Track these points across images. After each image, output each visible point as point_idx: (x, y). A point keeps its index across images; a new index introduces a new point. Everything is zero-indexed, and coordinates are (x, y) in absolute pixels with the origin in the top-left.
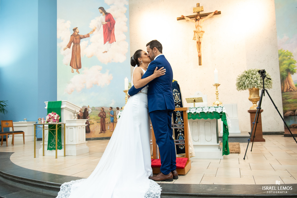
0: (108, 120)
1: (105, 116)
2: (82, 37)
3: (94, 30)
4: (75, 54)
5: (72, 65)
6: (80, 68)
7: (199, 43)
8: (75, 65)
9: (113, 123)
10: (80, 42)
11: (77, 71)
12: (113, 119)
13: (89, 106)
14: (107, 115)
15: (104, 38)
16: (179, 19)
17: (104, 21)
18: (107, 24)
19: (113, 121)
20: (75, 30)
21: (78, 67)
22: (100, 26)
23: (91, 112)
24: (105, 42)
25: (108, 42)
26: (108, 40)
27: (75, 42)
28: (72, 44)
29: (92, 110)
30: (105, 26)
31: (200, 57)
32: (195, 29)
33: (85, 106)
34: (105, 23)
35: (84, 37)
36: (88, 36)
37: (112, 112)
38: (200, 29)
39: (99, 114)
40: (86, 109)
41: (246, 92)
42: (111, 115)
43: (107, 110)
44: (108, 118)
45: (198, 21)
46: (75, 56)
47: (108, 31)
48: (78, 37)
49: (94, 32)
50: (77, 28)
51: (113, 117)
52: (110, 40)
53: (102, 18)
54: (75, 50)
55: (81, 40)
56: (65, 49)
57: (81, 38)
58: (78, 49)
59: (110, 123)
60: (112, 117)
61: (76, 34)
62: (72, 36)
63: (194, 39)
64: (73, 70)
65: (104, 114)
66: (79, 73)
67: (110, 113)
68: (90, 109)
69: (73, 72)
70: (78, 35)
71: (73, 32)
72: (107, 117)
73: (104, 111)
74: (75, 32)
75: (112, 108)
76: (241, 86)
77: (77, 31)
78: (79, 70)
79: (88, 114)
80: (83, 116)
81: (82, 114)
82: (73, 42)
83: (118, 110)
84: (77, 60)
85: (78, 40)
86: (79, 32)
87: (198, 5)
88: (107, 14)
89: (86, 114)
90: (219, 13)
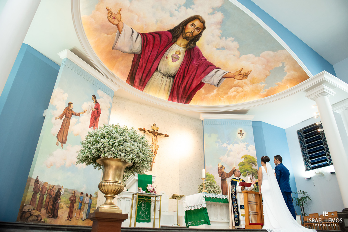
0: (76, 206)
1: (75, 201)
2: (74, 113)
3: (84, 112)
4: (64, 128)
5: (58, 138)
6: (65, 143)
8: (61, 138)
9: (80, 210)
10: (71, 117)
11: (62, 145)
12: (81, 205)
13: (63, 186)
14: (77, 200)
15: (90, 122)
16: (141, 130)
17: (94, 108)
18: (95, 111)
19: (81, 208)
20: (70, 104)
21: (64, 141)
22: (89, 110)
23: (64, 194)
24: (90, 127)
25: (92, 127)
26: (93, 125)
27: (67, 116)
28: (64, 116)
29: (65, 192)
30: (93, 112)
33: (60, 185)
34: (94, 110)
35: (75, 114)
36: (79, 115)
37: (82, 197)
39: (70, 198)
40: (59, 190)
42: (80, 201)
43: (78, 194)
44: (77, 204)
45: (156, 136)
46: (63, 129)
47: (95, 118)
48: (71, 112)
49: (84, 114)
50: (72, 103)
51: (82, 203)
52: (94, 126)
53: (93, 104)
54: (65, 123)
55: (73, 116)
56: (56, 118)
57: (73, 115)
58: (67, 124)
59: (77, 210)
60: (80, 203)
61: (70, 108)
62: (66, 109)
64: (58, 143)
65: (75, 199)
66: (63, 148)
67: (80, 198)
68: (63, 190)
69: (58, 145)
70: (72, 110)
71: (68, 105)
72: (76, 202)
73: (76, 195)
74: (69, 106)
75: (82, 193)
77: (71, 106)
78: (63, 144)
79: (60, 196)
80: (55, 197)
81: (54, 194)
82: (65, 115)
83: (87, 197)
84: (64, 134)
85: (70, 115)
86: (73, 108)
87: (154, 125)
88: (97, 103)
89: (58, 195)
90: (168, 136)
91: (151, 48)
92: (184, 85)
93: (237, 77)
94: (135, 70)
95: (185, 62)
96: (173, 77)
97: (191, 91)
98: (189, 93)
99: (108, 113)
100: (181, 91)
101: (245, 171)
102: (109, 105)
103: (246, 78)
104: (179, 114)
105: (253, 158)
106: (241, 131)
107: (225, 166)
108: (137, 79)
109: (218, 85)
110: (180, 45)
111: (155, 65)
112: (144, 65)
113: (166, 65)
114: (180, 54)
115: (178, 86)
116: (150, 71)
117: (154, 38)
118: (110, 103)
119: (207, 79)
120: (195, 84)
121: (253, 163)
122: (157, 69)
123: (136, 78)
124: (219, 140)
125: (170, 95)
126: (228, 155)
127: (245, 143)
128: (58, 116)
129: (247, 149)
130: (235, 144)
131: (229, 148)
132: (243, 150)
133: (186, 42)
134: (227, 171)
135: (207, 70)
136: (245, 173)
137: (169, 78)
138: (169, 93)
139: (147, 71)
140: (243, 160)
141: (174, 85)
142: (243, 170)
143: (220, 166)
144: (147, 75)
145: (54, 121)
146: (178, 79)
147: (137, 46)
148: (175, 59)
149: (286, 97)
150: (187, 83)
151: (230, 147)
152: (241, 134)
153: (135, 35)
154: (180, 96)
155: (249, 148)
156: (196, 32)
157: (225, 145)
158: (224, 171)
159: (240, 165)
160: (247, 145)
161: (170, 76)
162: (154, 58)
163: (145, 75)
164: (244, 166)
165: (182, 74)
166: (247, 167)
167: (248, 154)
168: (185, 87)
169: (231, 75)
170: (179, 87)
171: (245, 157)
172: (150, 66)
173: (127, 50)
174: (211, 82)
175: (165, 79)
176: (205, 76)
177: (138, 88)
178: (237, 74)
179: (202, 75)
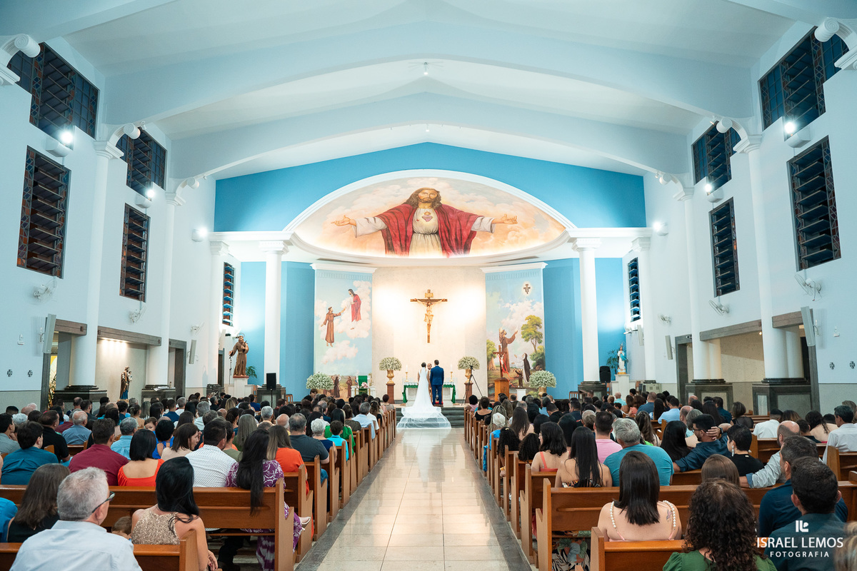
2: (335, 315)
4: (330, 331)
5: (327, 340)
7: (429, 325)
8: (329, 340)
13: (339, 375)
14: (353, 383)
15: (352, 317)
16: (413, 300)
17: (352, 302)
18: (354, 304)
20: (329, 309)
21: (332, 341)
22: (349, 305)
23: (341, 380)
24: (353, 320)
25: (355, 320)
26: (355, 318)
27: (330, 320)
28: (328, 321)
29: (342, 378)
30: (353, 306)
31: (429, 337)
32: (426, 313)
33: (336, 375)
35: (337, 315)
36: (340, 314)
38: (431, 314)
40: (337, 378)
41: (464, 371)
43: (353, 378)
45: (429, 306)
47: (356, 311)
48: (332, 315)
49: (345, 311)
50: (332, 307)
52: (357, 318)
53: (351, 298)
54: (330, 327)
55: (335, 318)
56: (322, 326)
58: (332, 326)
61: (331, 312)
62: (327, 315)
63: (425, 320)
64: (327, 344)
65: (349, 381)
66: (332, 346)
68: (340, 378)
69: (328, 346)
73: (351, 379)
74: (329, 311)
75: (357, 376)
76: (461, 367)
77: (331, 310)
78: (332, 344)
82: (328, 319)
84: (331, 336)
85: (332, 318)
86: (333, 311)
87: (429, 291)
88: (355, 295)
89: (336, 382)
90: (446, 300)
91: (395, 220)
92: (453, 237)
93: (506, 222)
94: (390, 241)
95: (441, 219)
96: (437, 233)
97: (464, 241)
98: (463, 244)
99: (369, 300)
100: (454, 243)
101: (528, 335)
102: (369, 291)
103: (516, 223)
104: (463, 267)
105: (538, 318)
106: (527, 285)
107: (506, 331)
108: (397, 247)
109: (491, 231)
110: (424, 208)
111: (409, 229)
112: (397, 234)
113: (422, 226)
114: (430, 214)
115: (447, 240)
116: (406, 236)
117: (393, 213)
118: (369, 288)
119: (475, 227)
120: (465, 234)
121: (538, 325)
122: (414, 232)
123: (395, 248)
124: (501, 300)
125: (443, 250)
126: (511, 318)
127: (531, 301)
128: (322, 323)
129: (532, 308)
130: (519, 303)
131: (511, 309)
132: (527, 310)
133: (430, 204)
134: (508, 336)
135: (471, 220)
136: (528, 338)
137: (432, 236)
138: (440, 248)
139: (403, 237)
140: (526, 322)
141: (442, 239)
142: (526, 334)
143: (501, 331)
144: (406, 241)
145: (320, 328)
146: (443, 234)
147: (381, 224)
148: (427, 218)
149: (558, 246)
150: (456, 234)
151: (513, 307)
152: (527, 289)
153: (372, 220)
154: (455, 248)
155: (535, 306)
156: (433, 196)
157: (508, 305)
158: (506, 336)
159: (523, 328)
160: (533, 303)
161: (432, 234)
162: (404, 225)
163: (403, 242)
164: (528, 330)
165: (446, 229)
166: (531, 330)
167: (533, 315)
168: (456, 240)
169: (499, 220)
170: (449, 241)
171: (530, 318)
172: (405, 233)
173: (371, 231)
174: (482, 229)
175: (428, 237)
176: (472, 225)
177: (401, 254)
178: (504, 219)
179: (469, 224)
